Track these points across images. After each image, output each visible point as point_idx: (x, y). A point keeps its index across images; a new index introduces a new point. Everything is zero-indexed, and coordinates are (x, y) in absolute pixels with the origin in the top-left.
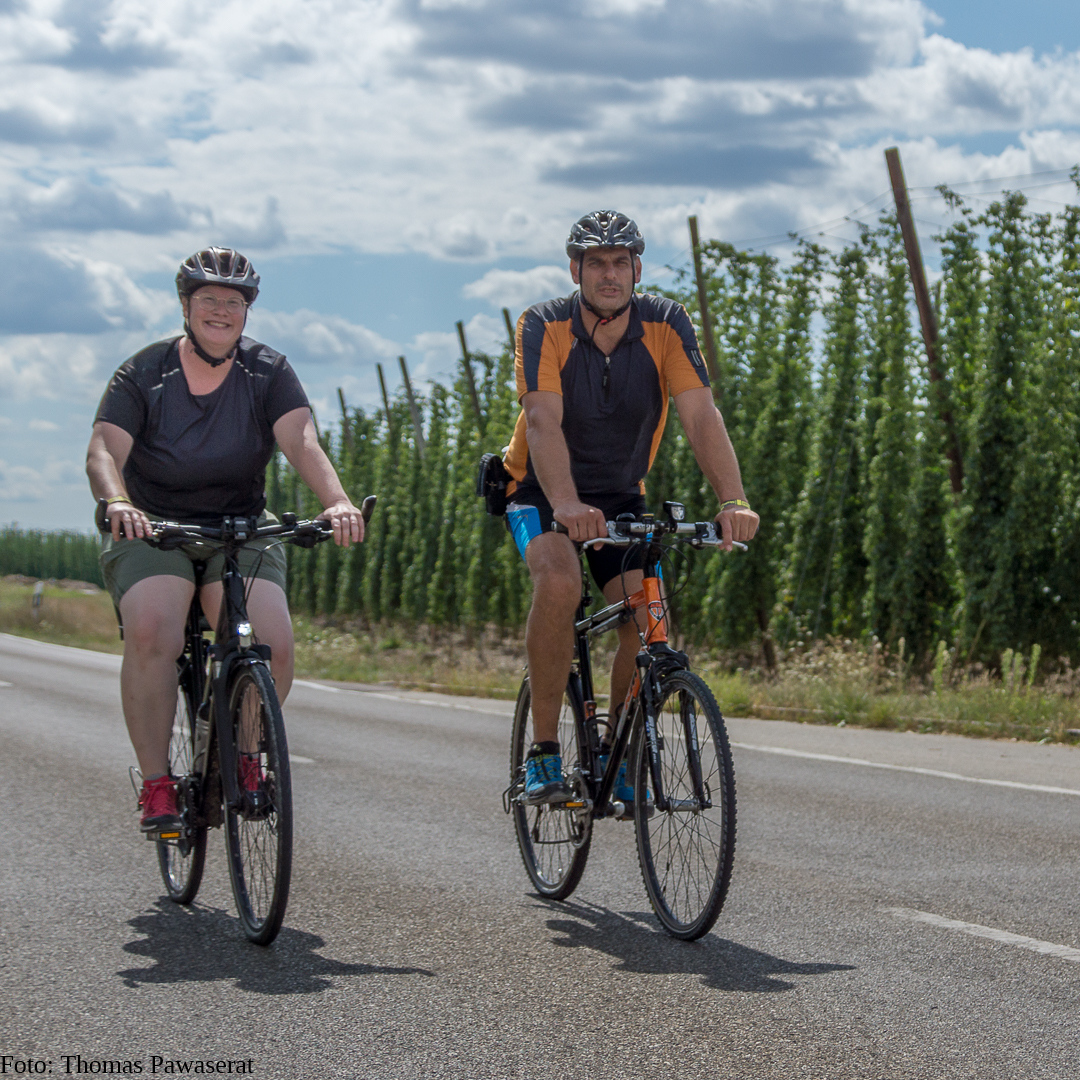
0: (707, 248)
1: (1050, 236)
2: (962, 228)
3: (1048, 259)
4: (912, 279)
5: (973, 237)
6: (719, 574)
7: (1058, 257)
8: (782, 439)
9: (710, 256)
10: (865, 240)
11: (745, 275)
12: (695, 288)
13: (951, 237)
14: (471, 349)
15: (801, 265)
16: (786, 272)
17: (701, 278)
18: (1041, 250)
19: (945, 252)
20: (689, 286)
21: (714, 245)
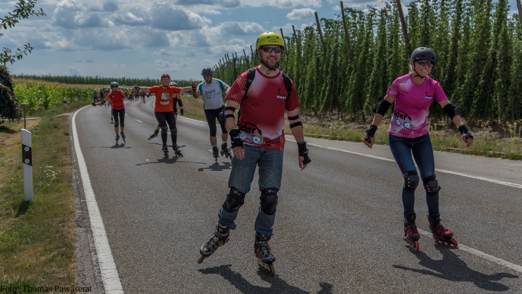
0: (345, 10)
1: (437, 4)
2: (413, 3)
3: (436, 10)
4: (400, 16)
5: (416, 5)
6: (350, 95)
7: (439, 10)
8: (366, 59)
9: (346, 12)
10: (387, 7)
11: (355, 16)
12: (342, 20)
13: (410, 6)
14: (284, 35)
15: (370, 13)
16: (366, 15)
17: (344, 17)
18: (435, 8)
19: (409, 9)
20: (341, 19)
21: (347, 9)
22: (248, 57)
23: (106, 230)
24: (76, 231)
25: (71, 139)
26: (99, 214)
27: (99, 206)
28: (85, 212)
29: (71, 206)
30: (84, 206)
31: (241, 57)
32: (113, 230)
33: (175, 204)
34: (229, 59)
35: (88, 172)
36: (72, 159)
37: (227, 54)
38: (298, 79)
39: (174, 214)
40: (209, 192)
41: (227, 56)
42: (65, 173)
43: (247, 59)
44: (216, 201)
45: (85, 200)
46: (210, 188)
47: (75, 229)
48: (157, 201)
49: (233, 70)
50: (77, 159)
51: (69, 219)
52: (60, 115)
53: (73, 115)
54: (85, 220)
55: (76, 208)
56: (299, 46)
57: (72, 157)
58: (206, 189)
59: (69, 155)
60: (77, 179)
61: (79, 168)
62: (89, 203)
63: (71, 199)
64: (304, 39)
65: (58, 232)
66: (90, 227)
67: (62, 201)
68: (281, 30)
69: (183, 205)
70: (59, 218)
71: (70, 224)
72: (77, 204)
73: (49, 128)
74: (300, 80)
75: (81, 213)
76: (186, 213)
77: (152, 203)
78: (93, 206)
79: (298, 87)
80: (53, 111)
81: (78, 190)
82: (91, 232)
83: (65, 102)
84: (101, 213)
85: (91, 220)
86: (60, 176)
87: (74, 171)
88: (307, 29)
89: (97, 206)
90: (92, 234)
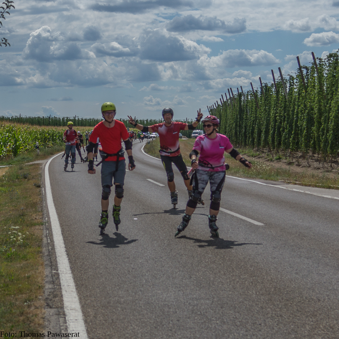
22: (256, 91)
23: (83, 312)
24: (44, 313)
25: (44, 192)
26: (74, 290)
27: (74, 279)
28: (58, 287)
29: (39, 279)
30: (56, 279)
31: (248, 92)
32: (92, 313)
33: (171, 278)
34: (233, 94)
35: (62, 234)
36: (43, 217)
37: (231, 89)
38: (320, 118)
39: (171, 292)
40: (214, 262)
41: (230, 90)
42: (34, 235)
43: (255, 94)
44: (225, 274)
45: (57, 270)
46: (216, 257)
47: (43, 311)
48: (149, 273)
49: (238, 109)
50: (49, 218)
51: (36, 297)
52: (31, 163)
53: (46, 163)
54: (57, 299)
55: (46, 282)
56: (320, 77)
57: (43, 214)
58: (210, 258)
59: (40, 212)
60: (48, 243)
61: (51, 228)
62: (63, 275)
63: (40, 268)
64: (327, 69)
65: (22, 313)
66: (62, 308)
67: (29, 271)
68: (298, 58)
69: (182, 279)
70: (24, 295)
71: (38, 303)
72: (47, 276)
73: (17, 178)
74: (322, 118)
75: (52, 289)
76: (187, 290)
77: (142, 275)
78: (68, 279)
79: (320, 127)
80: (24, 158)
81: (49, 257)
82: (64, 315)
83: (37, 147)
84: (77, 289)
85: (65, 299)
86: (27, 239)
87: (45, 232)
88: (331, 56)
89: (72, 279)
90: (65, 318)
